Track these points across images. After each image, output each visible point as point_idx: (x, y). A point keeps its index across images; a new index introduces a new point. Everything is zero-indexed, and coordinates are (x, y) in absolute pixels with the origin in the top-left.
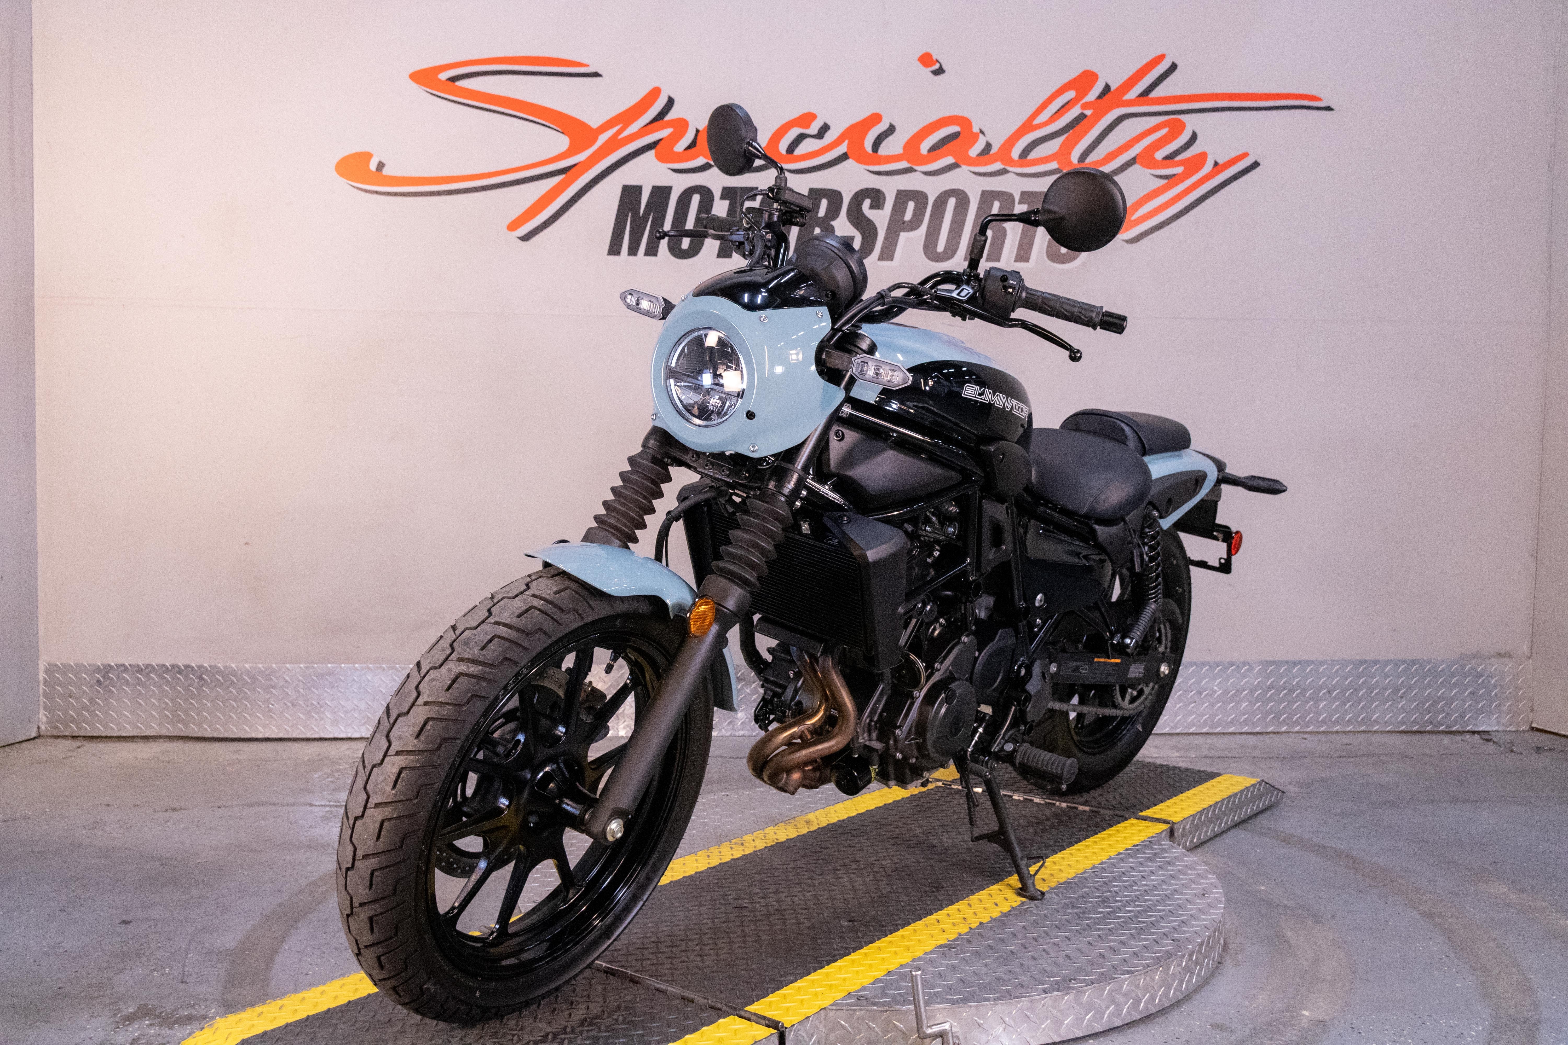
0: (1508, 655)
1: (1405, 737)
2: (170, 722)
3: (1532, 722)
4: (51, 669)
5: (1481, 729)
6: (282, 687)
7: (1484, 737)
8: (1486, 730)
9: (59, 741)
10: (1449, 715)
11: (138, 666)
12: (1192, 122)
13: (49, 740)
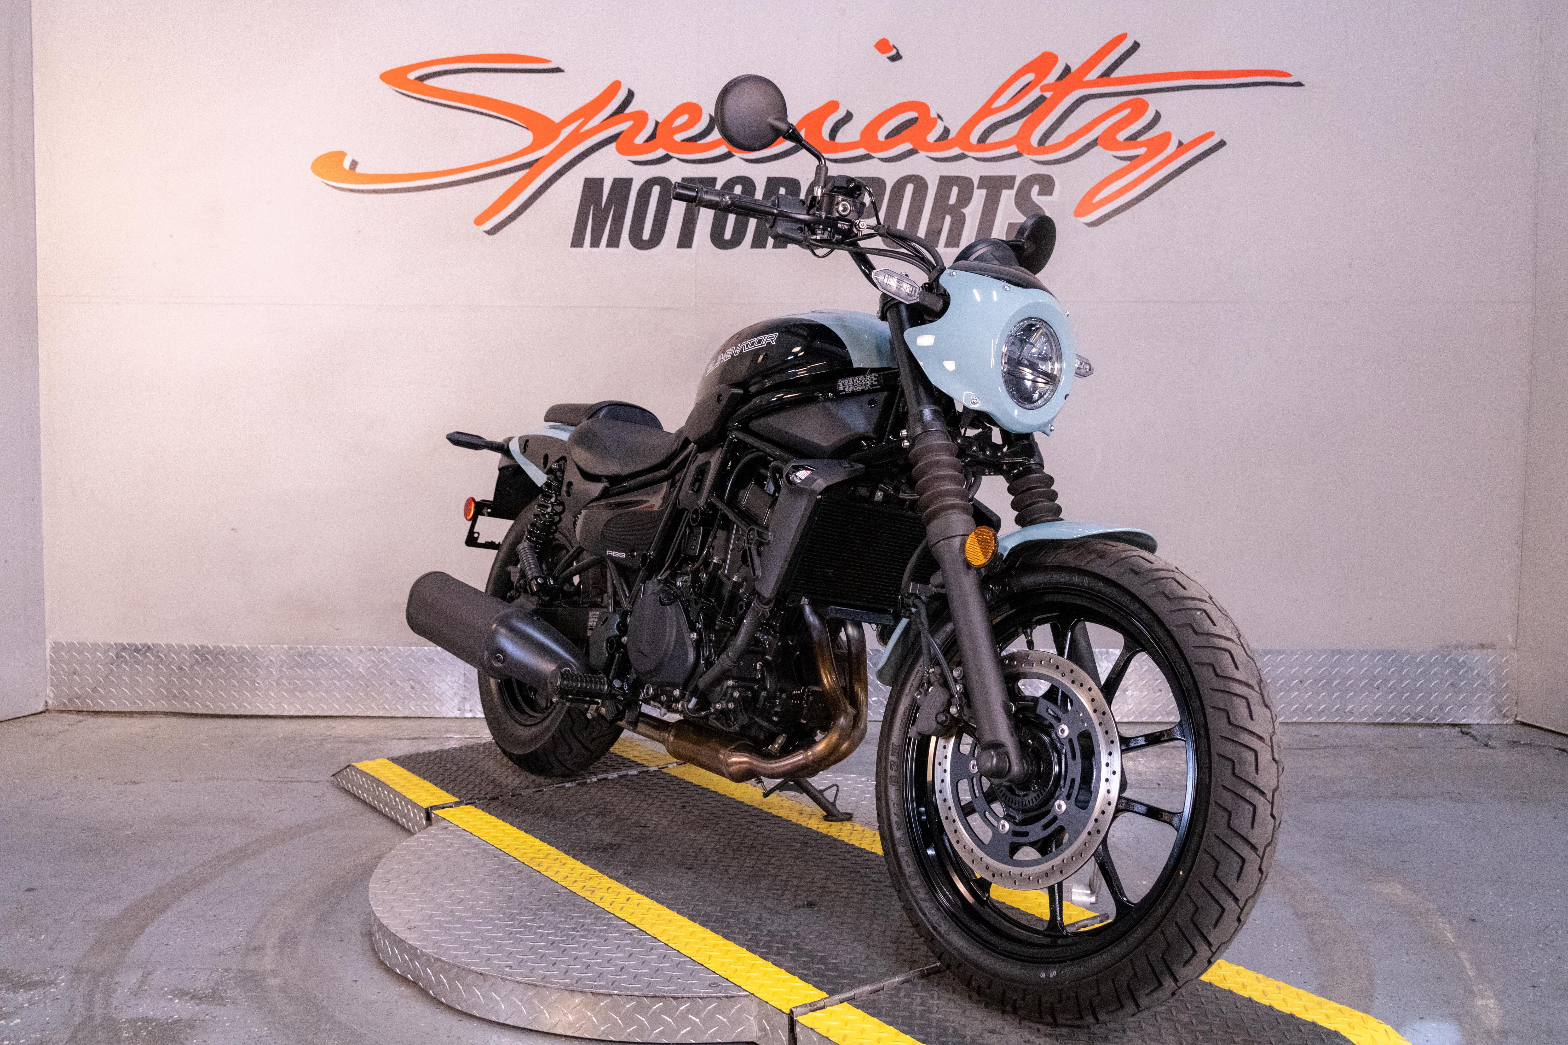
0: (1492, 646)
1: (1379, 730)
2: (166, 698)
3: (1516, 716)
4: (57, 647)
5: (1462, 722)
6: (267, 667)
7: (1464, 730)
8: (1468, 722)
9: (64, 715)
10: (1428, 706)
11: (136, 646)
12: (1155, 102)
13: (55, 714)
